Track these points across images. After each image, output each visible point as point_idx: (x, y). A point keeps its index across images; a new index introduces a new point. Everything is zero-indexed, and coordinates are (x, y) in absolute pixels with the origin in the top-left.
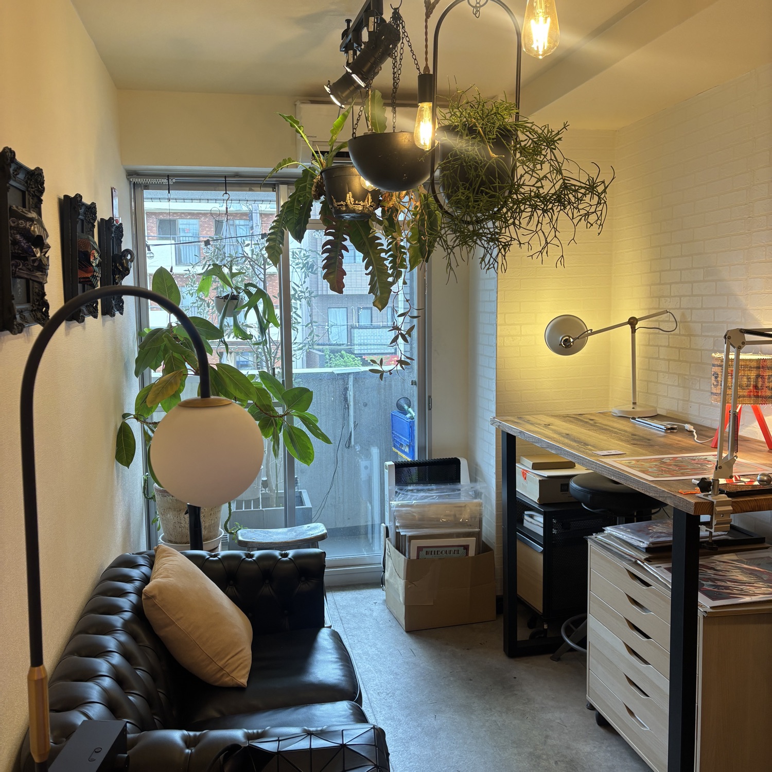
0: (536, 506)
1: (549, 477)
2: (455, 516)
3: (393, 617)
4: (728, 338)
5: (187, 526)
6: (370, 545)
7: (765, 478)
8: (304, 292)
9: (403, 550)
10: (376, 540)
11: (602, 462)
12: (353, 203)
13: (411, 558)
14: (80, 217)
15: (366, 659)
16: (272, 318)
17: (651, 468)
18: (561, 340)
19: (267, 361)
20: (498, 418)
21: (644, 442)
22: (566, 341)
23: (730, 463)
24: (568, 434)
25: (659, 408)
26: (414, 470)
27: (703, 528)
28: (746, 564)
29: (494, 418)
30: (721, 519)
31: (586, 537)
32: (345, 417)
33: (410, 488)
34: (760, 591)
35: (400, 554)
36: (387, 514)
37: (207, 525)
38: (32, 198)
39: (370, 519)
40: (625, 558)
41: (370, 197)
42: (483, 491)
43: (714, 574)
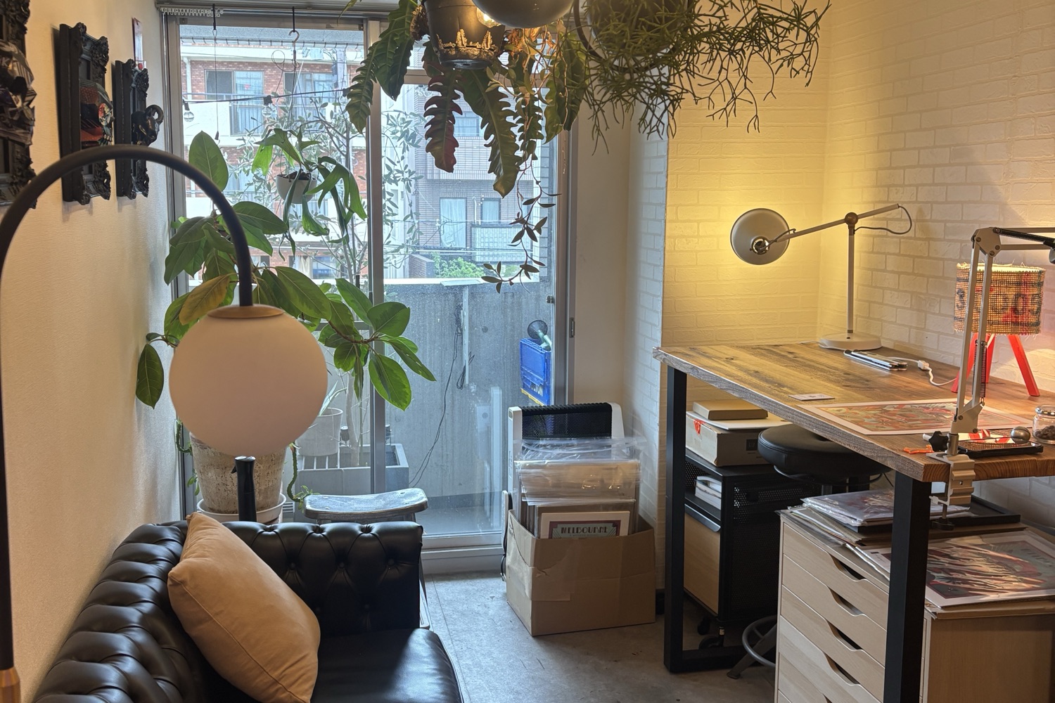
0: (713, 469)
1: (731, 430)
2: (602, 481)
3: (515, 617)
4: (977, 241)
5: (235, 489)
6: (487, 520)
7: (1022, 434)
8: (402, 172)
9: (531, 527)
10: (496, 513)
11: (801, 409)
12: (465, 45)
13: (541, 537)
14: (83, 56)
15: (478, 672)
16: (356, 207)
17: (868, 418)
18: (753, 244)
19: (350, 266)
20: (664, 348)
21: (860, 383)
22: (760, 245)
23: (974, 412)
24: (757, 372)
25: (884, 338)
26: (550, 419)
27: (935, 500)
28: (993, 551)
29: (658, 348)
30: (960, 488)
31: (778, 511)
32: (458, 346)
33: (541, 442)
34: (1010, 586)
35: (527, 532)
36: (510, 478)
37: (263, 488)
38: (12, 26)
39: (488, 484)
40: (830, 541)
41: (490, 37)
42: (641, 448)
43: (949, 563)
